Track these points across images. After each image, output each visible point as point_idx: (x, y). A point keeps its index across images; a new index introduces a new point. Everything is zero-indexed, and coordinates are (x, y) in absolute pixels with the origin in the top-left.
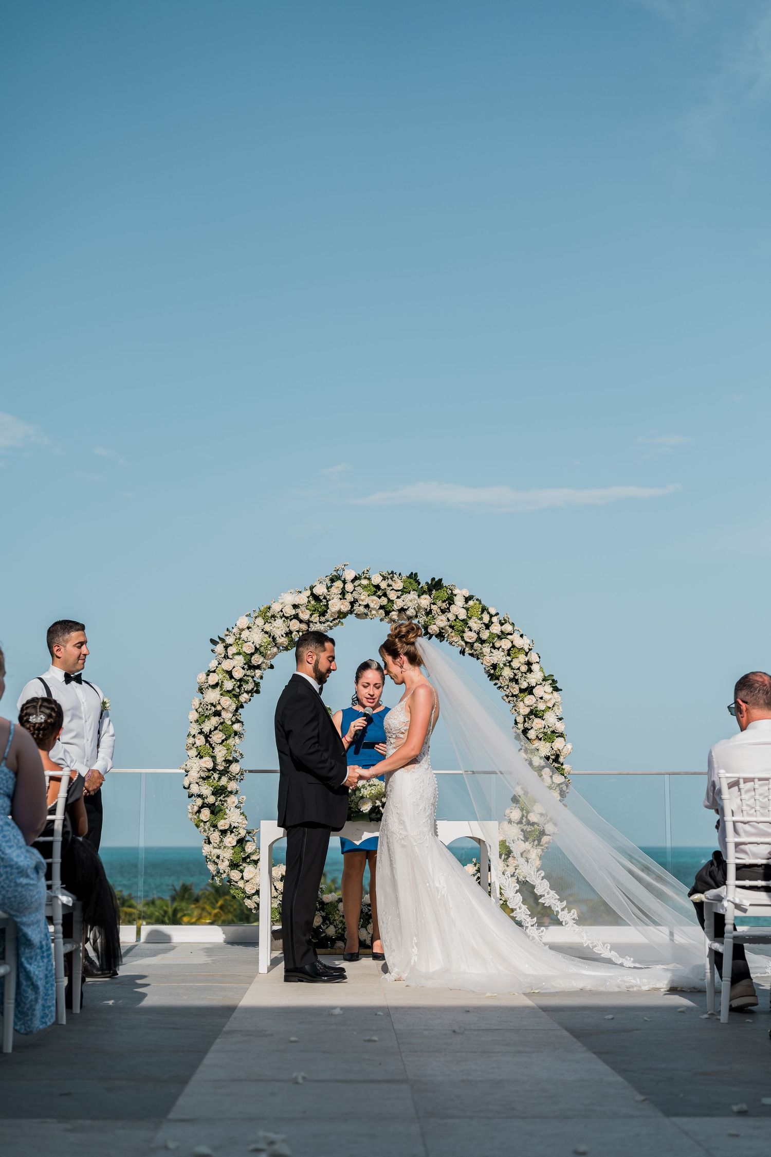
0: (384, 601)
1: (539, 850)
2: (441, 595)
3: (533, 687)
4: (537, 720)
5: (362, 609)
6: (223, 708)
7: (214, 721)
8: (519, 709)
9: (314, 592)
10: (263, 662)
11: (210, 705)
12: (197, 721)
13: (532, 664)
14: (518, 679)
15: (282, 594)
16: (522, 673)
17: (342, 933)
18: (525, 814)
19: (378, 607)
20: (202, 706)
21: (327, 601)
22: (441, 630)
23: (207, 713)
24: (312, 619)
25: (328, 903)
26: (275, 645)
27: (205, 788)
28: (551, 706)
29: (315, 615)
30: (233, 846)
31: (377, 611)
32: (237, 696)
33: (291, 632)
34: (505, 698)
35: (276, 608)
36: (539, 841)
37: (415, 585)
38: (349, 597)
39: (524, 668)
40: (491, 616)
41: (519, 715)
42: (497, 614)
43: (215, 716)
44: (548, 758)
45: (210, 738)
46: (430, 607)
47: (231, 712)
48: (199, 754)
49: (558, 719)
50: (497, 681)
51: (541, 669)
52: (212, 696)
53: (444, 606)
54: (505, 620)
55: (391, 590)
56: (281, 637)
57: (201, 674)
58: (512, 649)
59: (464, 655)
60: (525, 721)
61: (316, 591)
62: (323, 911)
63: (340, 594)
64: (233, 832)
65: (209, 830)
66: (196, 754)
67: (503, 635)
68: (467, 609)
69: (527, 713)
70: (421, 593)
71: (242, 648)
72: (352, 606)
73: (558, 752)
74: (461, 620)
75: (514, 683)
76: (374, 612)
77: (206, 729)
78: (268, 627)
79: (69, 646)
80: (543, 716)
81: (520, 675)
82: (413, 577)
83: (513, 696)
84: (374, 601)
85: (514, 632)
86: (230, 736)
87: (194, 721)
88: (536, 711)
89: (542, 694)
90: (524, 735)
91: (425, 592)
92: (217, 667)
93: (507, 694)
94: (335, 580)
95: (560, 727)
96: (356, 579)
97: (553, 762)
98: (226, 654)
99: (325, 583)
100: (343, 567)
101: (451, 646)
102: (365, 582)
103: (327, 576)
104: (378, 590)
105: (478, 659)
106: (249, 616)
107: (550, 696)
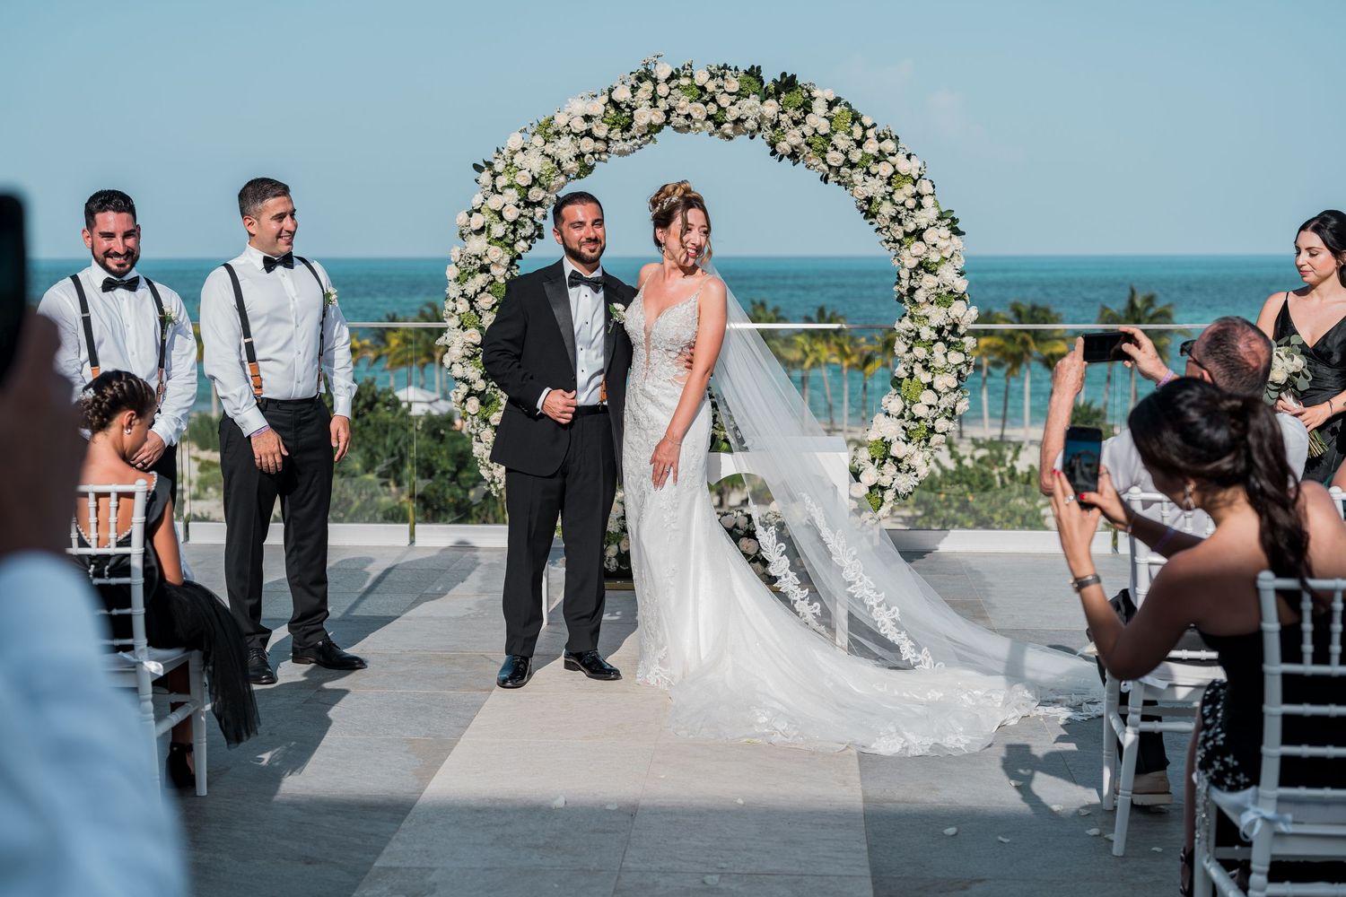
0: (712, 108)
1: (927, 453)
2: (793, 99)
3: (924, 230)
4: (928, 277)
5: (682, 121)
6: (492, 262)
7: (481, 279)
8: (903, 259)
9: (613, 98)
10: (545, 197)
11: (473, 258)
12: (457, 279)
13: (923, 196)
14: (901, 219)
15: (570, 100)
16: (908, 209)
18: (908, 406)
19: (704, 118)
20: (463, 258)
21: (633, 109)
22: (793, 148)
23: (470, 269)
24: (610, 136)
26: (562, 172)
27: (472, 370)
28: (948, 257)
29: (615, 130)
31: (703, 123)
32: (511, 246)
33: (583, 155)
34: (884, 243)
35: (561, 120)
36: (928, 440)
37: (756, 85)
38: (663, 104)
39: (911, 203)
40: (865, 129)
41: (903, 267)
42: (874, 125)
43: (481, 272)
44: (939, 330)
45: (476, 302)
46: (778, 117)
47: (503, 266)
48: (462, 324)
49: (958, 273)
50: (873, 220)
51: (936, 205)
52: (477, 245)
53: (798, 115)
54: (884, 134)
55: (722, 93)
56: (569, 162)
57: (461, 213)
58: (894, 176)
59: (826, 182)
60: (911, 277)
61: (616, 96)
63: (650, 100)
65: (478, 426)
66: (459, 323)
67: (880, 157)
68: (831, 120)
69: (914, 266)
70: (765, 96)
71: (514, 177)
72: (668, 116)
73: (956, 321)
74: (822, 136)
75: (896, 224)
76: (698, 125)
77: (470, 291)
78: (549, 149)
80: (936, 270)
81: (905, 212)
82: (754, 73)
83: (895, 241)
84: (699, 109)
85: (898, 151)
87: (454, 279)
88: (927, 264)
89: (936, 239)
90: (909, 296)
91: (770, 95)
92: (483, 204)
93: (887, 238)
94: (644, 78)
95: (961, 285)
96: (672, 77)
97: (948, 335)
98: (494, 186)
99: (629, 84)
100: (655, 59)
101: (809, 171)
102: (685, 82)
103: (632, 73)
104: (703, 94)
105: (846, 189)
106: (524, 131)
107: (947, 243)
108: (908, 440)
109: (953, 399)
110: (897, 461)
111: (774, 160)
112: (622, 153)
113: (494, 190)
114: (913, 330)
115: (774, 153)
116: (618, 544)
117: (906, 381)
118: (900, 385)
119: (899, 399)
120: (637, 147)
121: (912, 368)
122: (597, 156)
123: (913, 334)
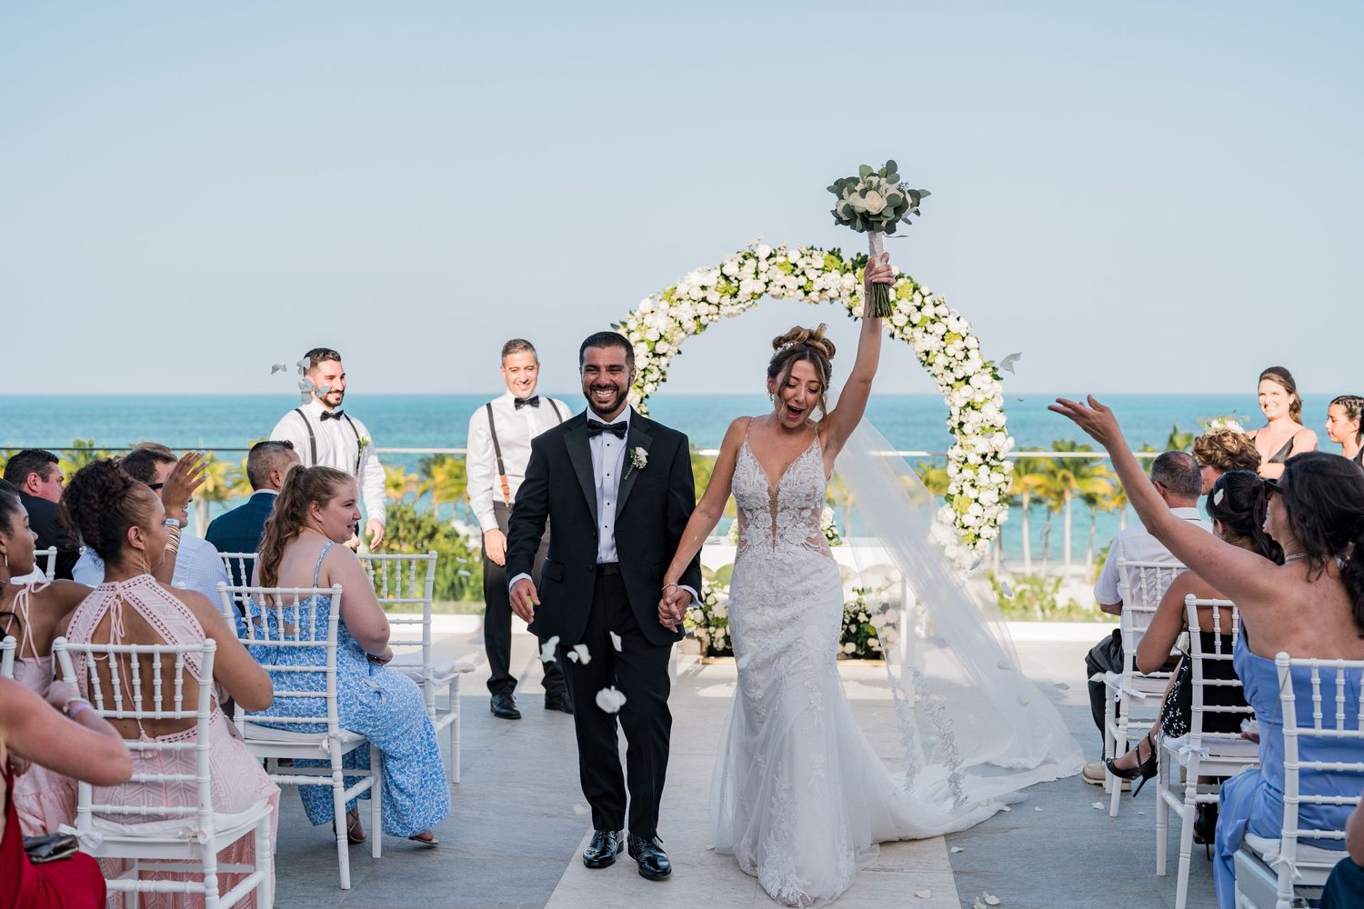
0: (802, 281)
1: (975, 554)
3: (971, 377)
4: (974, 414)
5: (778, 291)
8: (954, 399)
9: (724, 272)
10: (669, 350)
13: (970, 349)
14: (953, 368)
15: (689, 273)
16: (958, 360)
18: (959, 517)
19: (796, 288)
21: (740, 281)
24: (722, 301)
26: (683, 330)
29: (725, 297)
31: (795, 292)
33: (699, 317)
34: (939, 387)
35: (682, 291)
36: (975, 544)
37: (837, 262)
38: (763, 278)
39: (961, 355)
40: (924, 297)
41: (954, 406)
42: (931, 294)
44: (984, 456)
46: (855, 288)
49: (998, 411)
50: (930, 368)
51: (980, 356)
54: (939, 301)
55: (811, 268)
56: (688, 322)
58: (946, 334)
59: (893, 339)
60: (960, 414)
63: (753, 274)
67: (936, 319)
68: (896, 289)
69: (962, 405)
70: (845, 271)
71: (645, 334)
72: (767, 286)
73: (997, 449)
75: (949, 371)
76: (791, 293)
78: (673, 312)
80: (980, 409)
81: (955, 363)
82: (835, 253)
83: (948, 385)
84: (792, 281)
85: (949, 314)
88: (973, 403)
89: (980, 384)
90: (959, 429)
91: (848, 270)
93: (941, 383)
94: (748, 257)
95: (1001, 420)
96: (771, 256)
97: (990, 460)
99: (737, 261)
100: (757, 242)
102: (780, 259)
103: (739, 252)
104: (795, 269)
105: (909, 344)
106: (652, 298)
107: (989, 387)
108: (960, 544)
109: (994, 511)
111: (851, 321)
114: (962, 456)
117: (957, 497)
118: (952, 500)
119: (951, 511)
120: (742, 310)
121: (961, 486)
122: (710, 317)
123: (963, 459)
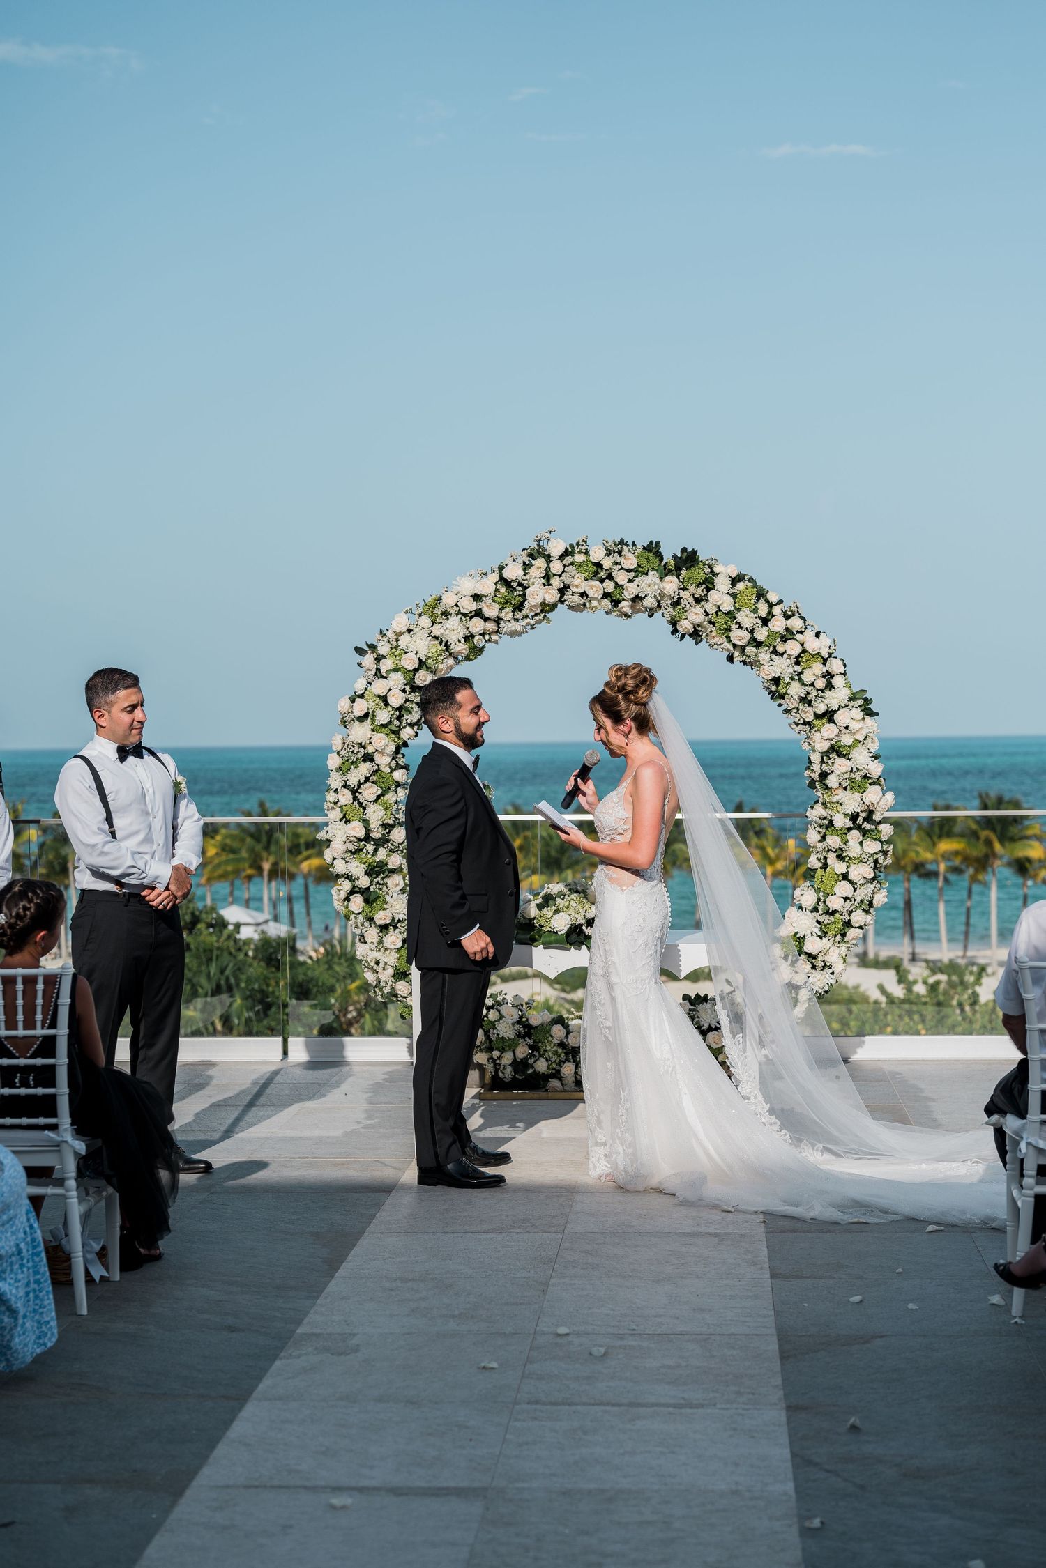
0: (609, 586)
1: (844, 948)
2: (694, 575)
3: (835, 712)
4: (840, 761)
5: (576, 599)
6: (377, 750)
7: (365, 769)
8: (814, 742)
9: (504, 576)
11: (357, 746)
12: (339, 769)
13: (834, 675)
14: (811, 701)
15: (458, 578)
16: (818, 690)
17: (558, 1068)
18: (822, 898)
19: (601, 596)
20: (346, 746)
21: (525, 588)
22: (696, 626)
23: (353, 758)
24: (502, 616)
25: (536, 1027)
26: (451, 654)
27: (355, 865)
28: (862, 739)
29: (507, 610)
30: (398, 949)
31: (599, 601)
32: (396, 733)
33: (473, 636)
34: (794, 726)
35: (448, 600)
36: (844, 935)
37: (656, 561)
38: (556, 582)
39: (821, 683)
40: (771, 605)
41: (814, 751)
42: (780, 602)
43: (364, 761)
44: (854, 817)
45: (360, 793)
46: (678, 595)
47: (388, 754)
48: (345, 816)
49: (872, 757)
50: (781, 701)
51: (848, 685)
52: (360, 732)
53: (700, 592)
54: (792, 611)
55: (620, 569)
56: (457, 643)
57: (343, 699)
58: (802, 655)
59: (732, 663)
60: (822, 762)
61: (507, 574)
62: (530, 1038)
63: (543, 578)
64: (397, 928)
65: (363, 925)
66: (341, 816)
67: (788, 635)
68: (734, 596)
69: (825, 750)
70: (665, 572)
71: (400, 661)
72: (562, 595)
73: (872, 808)
74: (725, 614)
75: (806, 705)
76: (594, 603)
77: (353, 782)
78: (437, 630)
79: (116, 710)
80: (849, 754)
81: (814, 693)
82: (653, 549)
83: (805, 723)
84: (595, 587)
86: (389, 788)
87: (336, 769)
88: (839, 747)
89: (848, 721)
90: (821, 781)
91: (670, 571)
92: (366, 689)
93: (796, 720)
94: (536, 555)
95: (876, 769)
96: (567, 553)
97: (863, 822)
98: (378, 670)
99: (520, 561)
100: (548, 535)
101: (713, 650)
102: (579, 558)
103: (524, 549)
104: (599, 570)
105: (752, 669)
106: (409, 612)
107: (861, 724)
108: (823, 935)
109: (869, 890)
110: (811, 957)
111: (675, 639)
112: (514, 634)
113: (378, 674)
114: (826, 818)
115: (675, 632)
116: (513, 1051)
117: (820, 872)
118: (813, 877)
119: (812, 892)
120: (529, 627)
121: (825, 858)
122: (487, 637)
123: (826, 822)
